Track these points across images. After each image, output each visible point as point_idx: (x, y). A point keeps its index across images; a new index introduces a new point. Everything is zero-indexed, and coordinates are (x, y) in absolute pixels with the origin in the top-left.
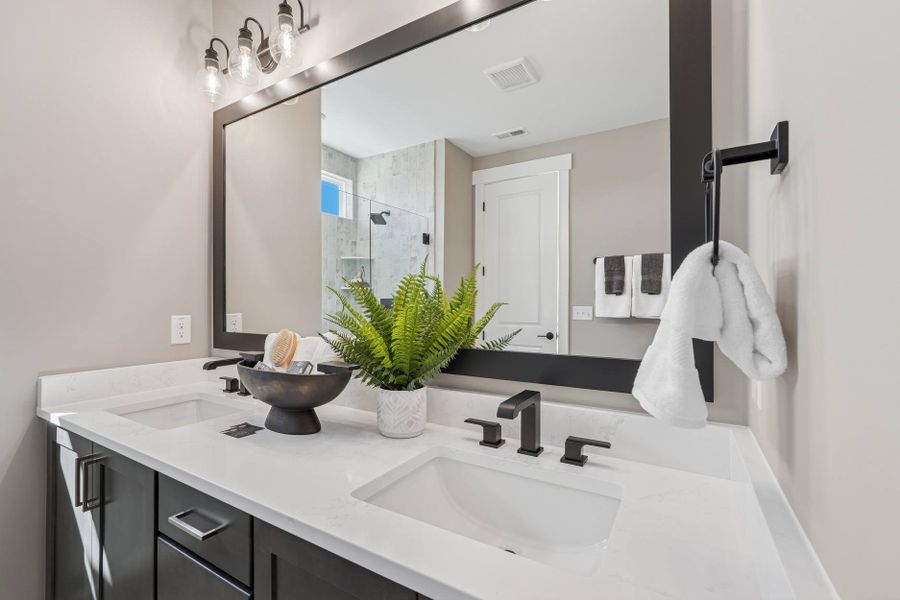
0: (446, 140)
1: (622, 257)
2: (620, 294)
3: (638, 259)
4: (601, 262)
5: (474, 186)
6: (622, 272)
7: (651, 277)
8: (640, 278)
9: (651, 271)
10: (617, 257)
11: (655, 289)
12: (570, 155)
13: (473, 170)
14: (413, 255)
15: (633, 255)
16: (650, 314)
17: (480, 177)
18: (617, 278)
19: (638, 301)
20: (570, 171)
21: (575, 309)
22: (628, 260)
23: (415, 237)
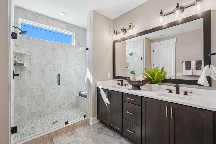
0: (146, 38)
1: (190, 61)
2: (190, 70)
3: (195, 62)
4: (184, 63)
5: (151, 47)
6: (190, 65)
7: (198, 66)
8: (195, 66)
9: (198, 65)
10: (189, 62)
11: (199, 69)
12: (176, 39)
13: (151, 43)
14: (138, 62)
15: (193, 61)
16: (198, 74)
17: (152, 45)
18: (189, 66)
19: (194, 72)
20: (176, 42)
21: (177, 73)
22: (192, 62)
23: (139, 58)
